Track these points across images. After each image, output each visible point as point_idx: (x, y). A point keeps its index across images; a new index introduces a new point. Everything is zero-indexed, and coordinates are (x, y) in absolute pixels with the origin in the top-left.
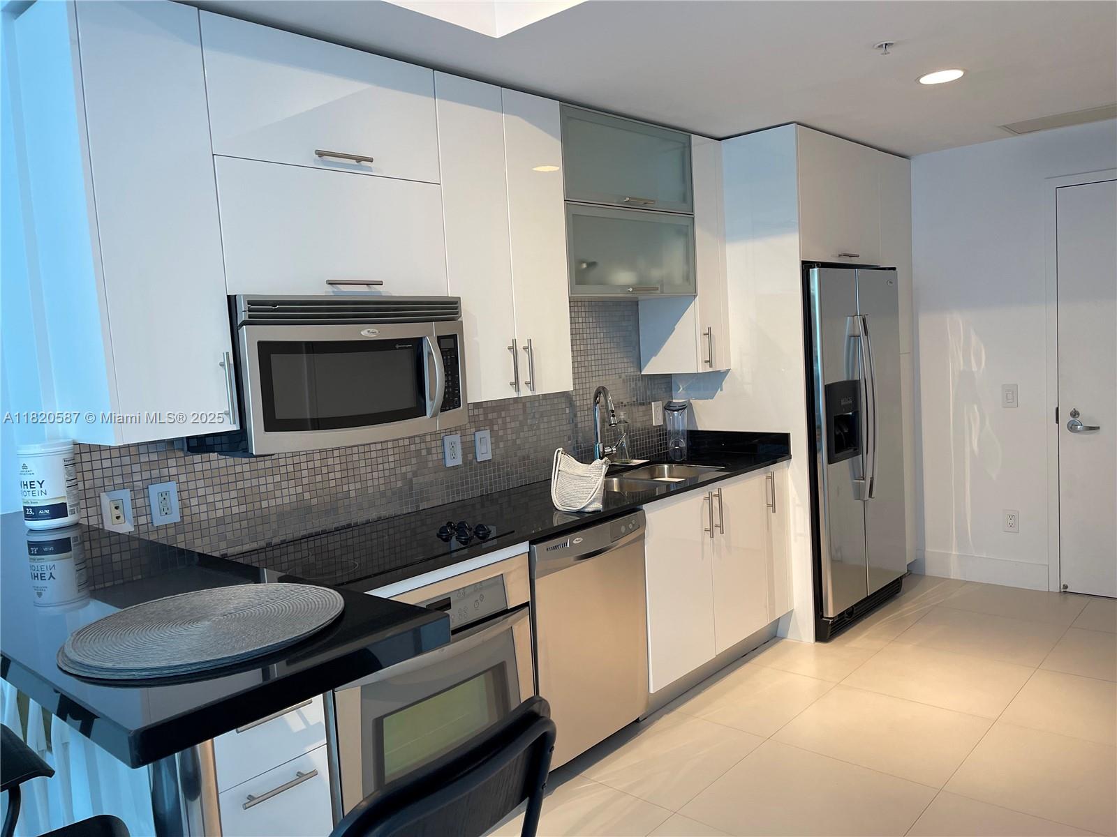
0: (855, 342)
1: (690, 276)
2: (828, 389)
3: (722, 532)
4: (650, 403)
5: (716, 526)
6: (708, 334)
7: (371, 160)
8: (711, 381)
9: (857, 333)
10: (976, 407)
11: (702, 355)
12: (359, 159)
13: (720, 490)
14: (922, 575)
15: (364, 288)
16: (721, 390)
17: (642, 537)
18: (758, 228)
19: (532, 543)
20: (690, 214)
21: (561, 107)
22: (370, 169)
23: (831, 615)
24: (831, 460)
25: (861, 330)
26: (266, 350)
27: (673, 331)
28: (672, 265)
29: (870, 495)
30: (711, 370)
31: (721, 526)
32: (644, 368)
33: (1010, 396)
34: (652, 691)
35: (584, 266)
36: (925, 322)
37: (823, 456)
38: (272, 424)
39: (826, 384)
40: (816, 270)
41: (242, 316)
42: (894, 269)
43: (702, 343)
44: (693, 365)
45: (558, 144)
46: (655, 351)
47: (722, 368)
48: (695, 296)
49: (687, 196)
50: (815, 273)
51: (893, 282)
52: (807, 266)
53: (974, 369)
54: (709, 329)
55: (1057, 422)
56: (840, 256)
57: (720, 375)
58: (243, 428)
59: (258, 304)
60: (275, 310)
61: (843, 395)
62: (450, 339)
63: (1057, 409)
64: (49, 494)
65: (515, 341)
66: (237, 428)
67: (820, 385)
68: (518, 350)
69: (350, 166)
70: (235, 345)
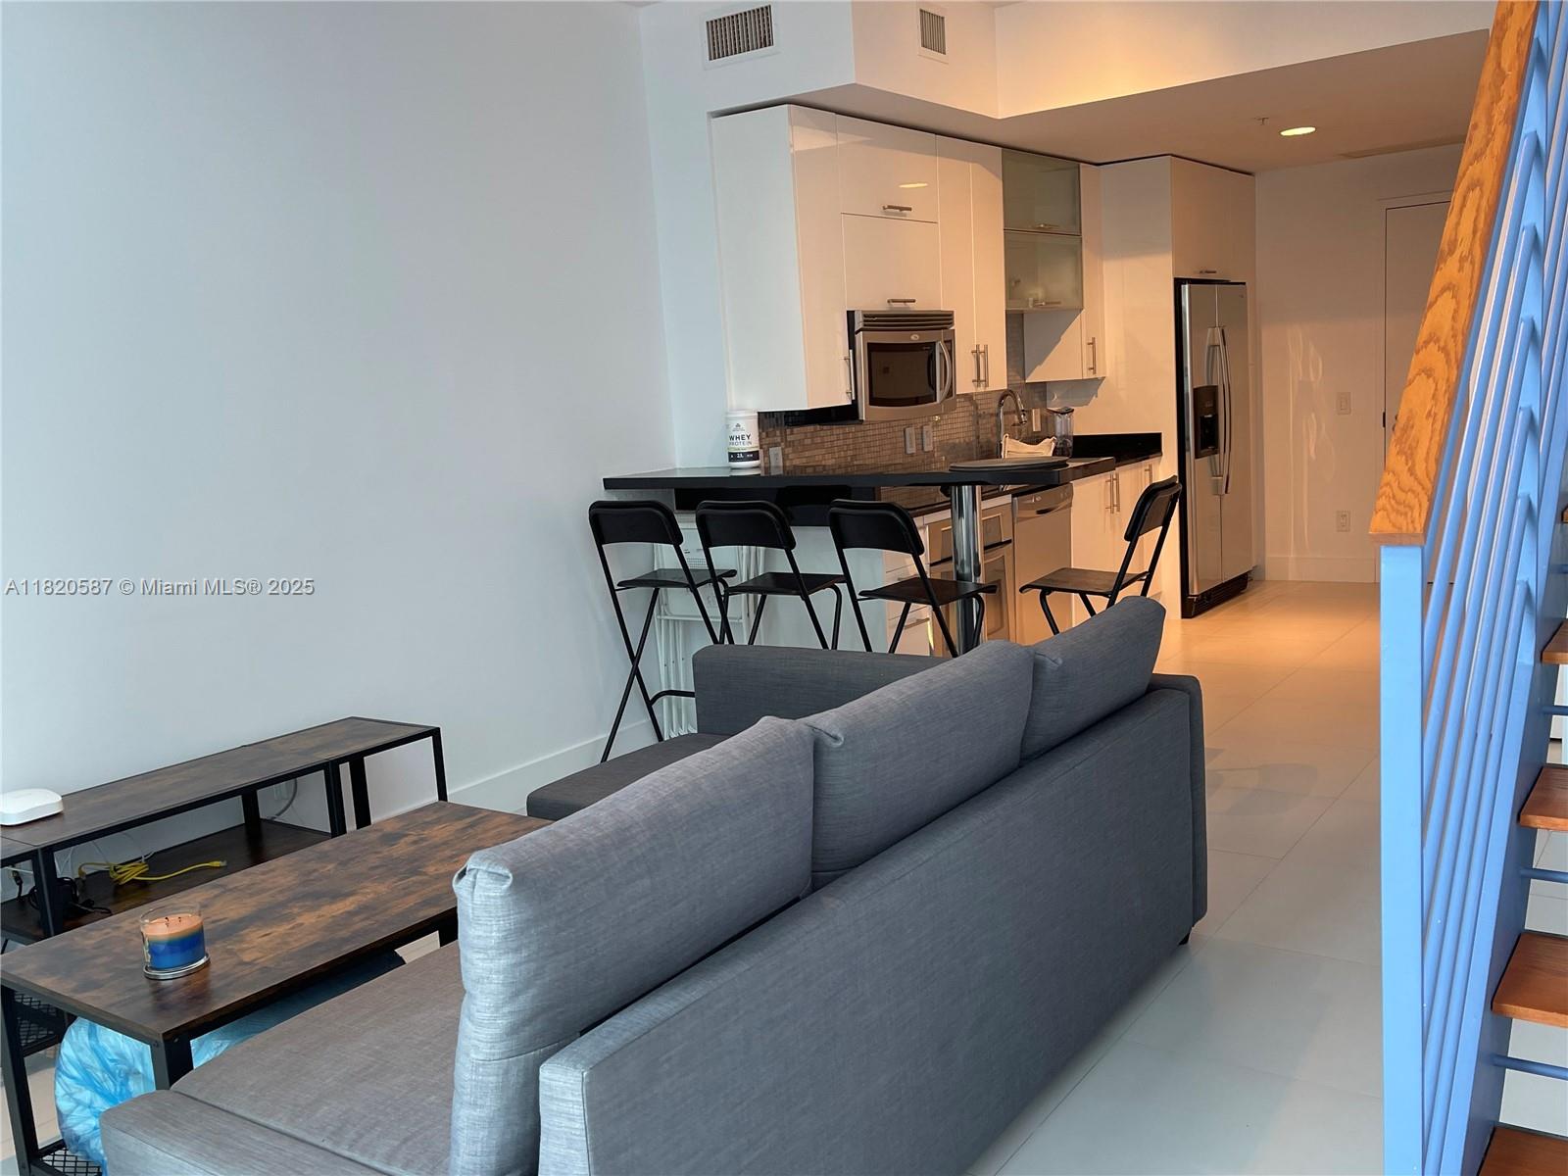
0: (1213, 351)
1: (1079, 292)
2: (1195, 391)
3: (1118, 510)
4: (1031, 411)
6: (1093, 343)
7: (910, 209)
8: (1086, 388)
9: (1217, 343)
10: (1313, 415)
11: (1087, 363)
12: (901, 209)
13: (1117, 475)
14: (1262, 580)
15: (902, 305)
16: (1096, 396)
17: (1070, 505)
18: (1135, 245)
19: (1013, 496)
20: (1079, 235)
21: (1003, 151)
22: (907, 215)
23: (1195, 593)
24: (1197, 456)
25: (1219, 340)
26: (872, 348)
27: (1057, 342)
28: (1065, 281)
29: (1226, 492)
30: (1093, 377)
31: (1118, 506)
32: (1029, 375)
33: (1343, 403)
35: (1013, 284)
36: (1267, 336)
37: (1190, 454)
38: (873, 401)
39: (1195, 387)
40: (1187, 286)
41: (859, 325)
42: (1244, 284)
43: (1087, 351)
44: (1076, 372)
45: (1000, 183)
46: (1040, 359)
47: (1099, 375)
48: (1081, 310)
49: (1076, 220)
50: (1186, 288)
51: (1243, 296)
52: (1178, 283)
53: (1313, 379)
54: (1094, 339)
55: (1384, 426)
56: (1201, 272)
57: (1098, 382)
58: (855, 403)
59: (867, 316)
60: (874, 321)
61: (1207, 397)
62: (950, 343)
63: (1384, 414)
64: (751, 444)
65: (978, 346)
66: (850, 403)
67: (1189, 389)
68: (979, 354)
69: (896, 214)
70: (852, 345)
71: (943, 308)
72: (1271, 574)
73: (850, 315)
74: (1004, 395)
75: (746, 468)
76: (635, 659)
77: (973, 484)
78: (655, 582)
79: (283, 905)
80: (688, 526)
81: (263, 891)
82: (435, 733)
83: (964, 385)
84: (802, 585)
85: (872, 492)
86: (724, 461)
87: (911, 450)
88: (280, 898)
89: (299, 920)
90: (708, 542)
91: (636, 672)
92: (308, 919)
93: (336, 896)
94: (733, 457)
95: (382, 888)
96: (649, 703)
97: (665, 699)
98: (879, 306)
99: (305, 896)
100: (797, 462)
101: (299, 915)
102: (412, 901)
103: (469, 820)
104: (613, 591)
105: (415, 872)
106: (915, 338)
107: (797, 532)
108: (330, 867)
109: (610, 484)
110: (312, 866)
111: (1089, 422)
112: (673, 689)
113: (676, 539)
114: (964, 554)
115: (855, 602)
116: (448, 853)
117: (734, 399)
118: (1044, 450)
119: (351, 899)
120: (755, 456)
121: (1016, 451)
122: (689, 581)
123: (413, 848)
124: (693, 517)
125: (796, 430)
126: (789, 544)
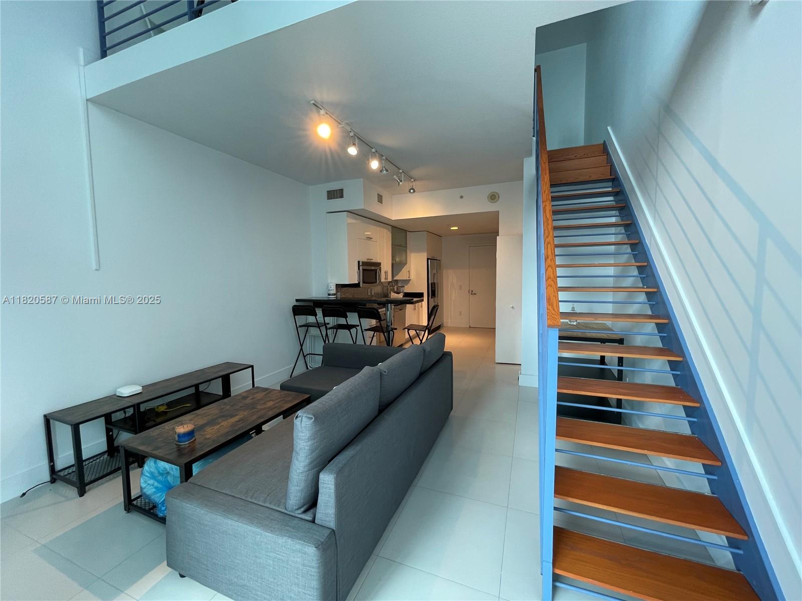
0: (434, 275)
1: (406, 260)
2: (431, 283)
6: (409, 271)
7: (372, 238)
8: (407, 281)
9: (435, 273)
10: (454, 290)
11: (408, 276)
12: (370, 238)
14: (443, 326)
15: (370, 260)
16: (410, 283)
17: (406, 309)
18: (419, 250)
19: (395, 307)
20: (407, 247)
21: (392, 227)
24: (432, 298)
26: (364, 270)
27: (401, 271)
28: (404, 258)
32: (395, 278)
33: (461, 287)
34: (406, 338)
35: (393, 257)
36: (444, 272)
37: (430, 297)
38: (364, 282)
41: (361, 264)
42: (440, 260)
43: (407, 273)
44: (404, 278)
45: (391, 235)
46: (397, 275)
48: (407, 264)
49: (406, 243)
50: (429, 260)
51: (440, 263)
52: (428, 259)
53: (454, 281)
56: (432, 257)
57: (410, 280)
58: (359, 283)
59: (362, 262)
60: (364, 264)
61: (433, 285)
62: (380, 270)
63: (469, 290)
64: (334, 292)
65: (386, 271)
66: (357, 282)
67: (430, 283)
68: (386, 273)
70: (359, 269)
71: (379, 261)
73: (359, 262)
74: (390, 282)
75: (332, 297)
76: (302, 346)
77: (391, 303)
78: (308, 326)
79: (216, 419)
80: (319, 312)
81: (209, 415)
82: (252, 367)
83: (383, 280)
84: (348, 327)
85: (365, 305)
86: (327, 296)
87: (369, 294)
88: (214, 417)
89: (222, 424)
90: (324, 316)
91: (301, 349)
92: (224, 423)
93: (232, 416)
94: (329, 295)
95: (246, 413)
96: (304, 357)
97: (308, 356)
98: (365, 260)
99: (222, 416)
100: (344, 296)
101: (222, 422)
102: (255, 417)
103: (267, 392)
104: (297, 328)
105: (254, 408)
106: (373, 268)
107: (348, 314)
108: (228, 407)
109: (297, 300)
110: (222, 407)
111: (408, 289)
112: (310, 353)
113: (315, 315)
114: (388, 320)
115: (362, 332)
116: (263, 402)
117: (329, 281)
118: (401, 296)
119: (236, 417)
120: (335, 294)
121: (394, 296)
122: (318, 325)
123: (252, 400)
124: (321, 309)
125: (344, 288)
126: (346, 317)
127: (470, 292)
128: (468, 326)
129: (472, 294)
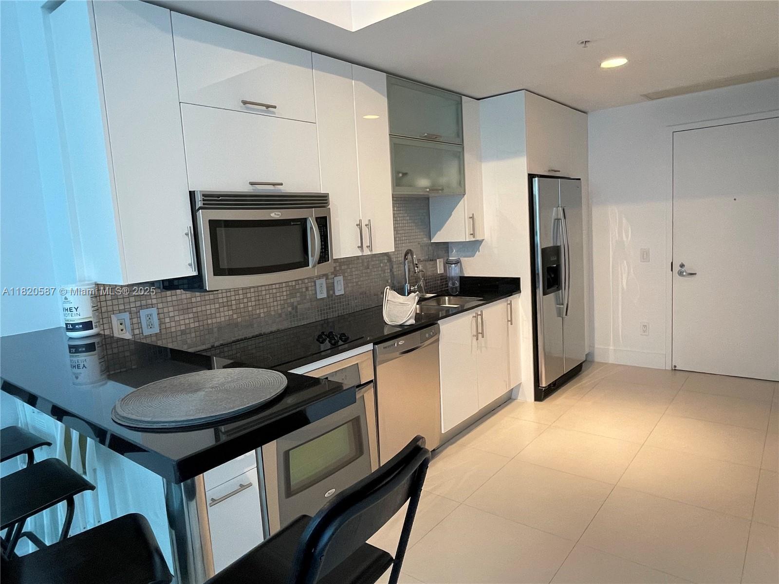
0: (558, 222)
1: (461, 183)
2: (543, 250)
3: (483, 337)
4: (436, 261)
5: (479, 333)
6: (472, 218)
7: (275, 107)
8: (473, 246)
9: (559, 217)
10: (625, 262)
11: (469, 231)
12: (268, 107)
13: (482, 312)
14: (592, 362)
16: (479, 252)
17: (438, 340)
19: (374, 344)
20: (461, 145)
21: (387, 77)
22: (274, 113)
23: (544, 386)
24: (545, 294)
25: (561, 216)
26: (214, 225)
27: (450, 217)
28: (450, 176)
29: (566, 315)
30: (474, 239)
31: (482, 333)
32: (433, 237)
33: (645, 256)
34: (443, 432)
35: (401, 175)
36: (596, 212)
37: (540, 291)
38: (218, 271)
39: (542, 247)
40: (536, 179)
41: (199, 204)
42: (579, 179)
43: (468, 223)
44: (463, 236)
45: (386, 100)
46: (440, 227)
47: (478, 238)
48: (464, 195)
49: (460, 133)
50: (536, 181)
51: (579, 187)
52: (531, 177)
53: (625, 239)
54: (473, 214)
55: (672, 270)
56: (549, 171)
57: (478, 243)
58: (199, 274)
59: (208, 196)
60: (214, 200)
61: (552, 254)
63: (672, 263)
64: (81, 315)
65: (360, 221)
66: (196, 274)
67: (539, 247)
68: (362, 227)
69: (262, 111)
70: (194, 221)
71: (323, 191)
72: (598, 358)
73: (192, 194)
83: (343, 252)
111: (474, 268)
127: (677, 268)
128: (669, 368)
129: (680, 274)
